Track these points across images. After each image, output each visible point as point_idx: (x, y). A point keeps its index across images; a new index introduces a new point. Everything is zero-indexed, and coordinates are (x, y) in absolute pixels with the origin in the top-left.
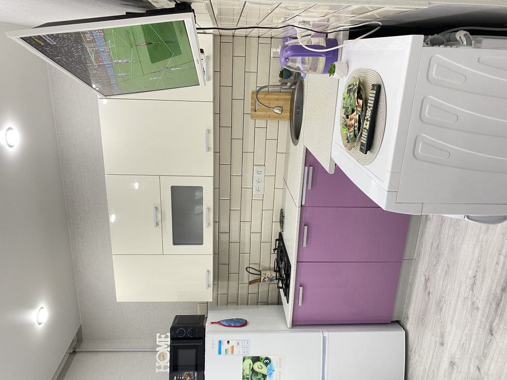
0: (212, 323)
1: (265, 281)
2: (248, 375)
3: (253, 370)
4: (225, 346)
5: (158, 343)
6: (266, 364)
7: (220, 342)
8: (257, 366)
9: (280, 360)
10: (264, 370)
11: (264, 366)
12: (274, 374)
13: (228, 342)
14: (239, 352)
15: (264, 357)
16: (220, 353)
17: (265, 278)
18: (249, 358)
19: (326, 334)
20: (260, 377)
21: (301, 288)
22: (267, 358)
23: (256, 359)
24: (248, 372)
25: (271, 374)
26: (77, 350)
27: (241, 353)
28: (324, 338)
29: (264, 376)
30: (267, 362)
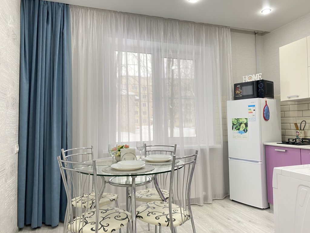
0: (266, 102)
1: (297, 133)
2: (239, 121)
3: (241, 123)
4: (252, 108)
5: (257, 75)
6: (244, 130)
7: (254, 106)
8: (243, 125)
9: (246, 137)
10: (241, 129)
11: (243, 129)
12: (239, 134)
13: (254, 110)
14: (249, 116)
15: (248, 129)
16: (249, 106)
17: (298, 132)
18: (247, 121)
19: (260, 163)
20: (238, 127)
21: (284, 151)
22: (247, 130)
23: (246, 125)
24: (241, 121)
25: (240, 132)
26: (257, 35)
27: (249, 117)
28: (258, 162)
29: (239, 129)
30: (245, 131)
